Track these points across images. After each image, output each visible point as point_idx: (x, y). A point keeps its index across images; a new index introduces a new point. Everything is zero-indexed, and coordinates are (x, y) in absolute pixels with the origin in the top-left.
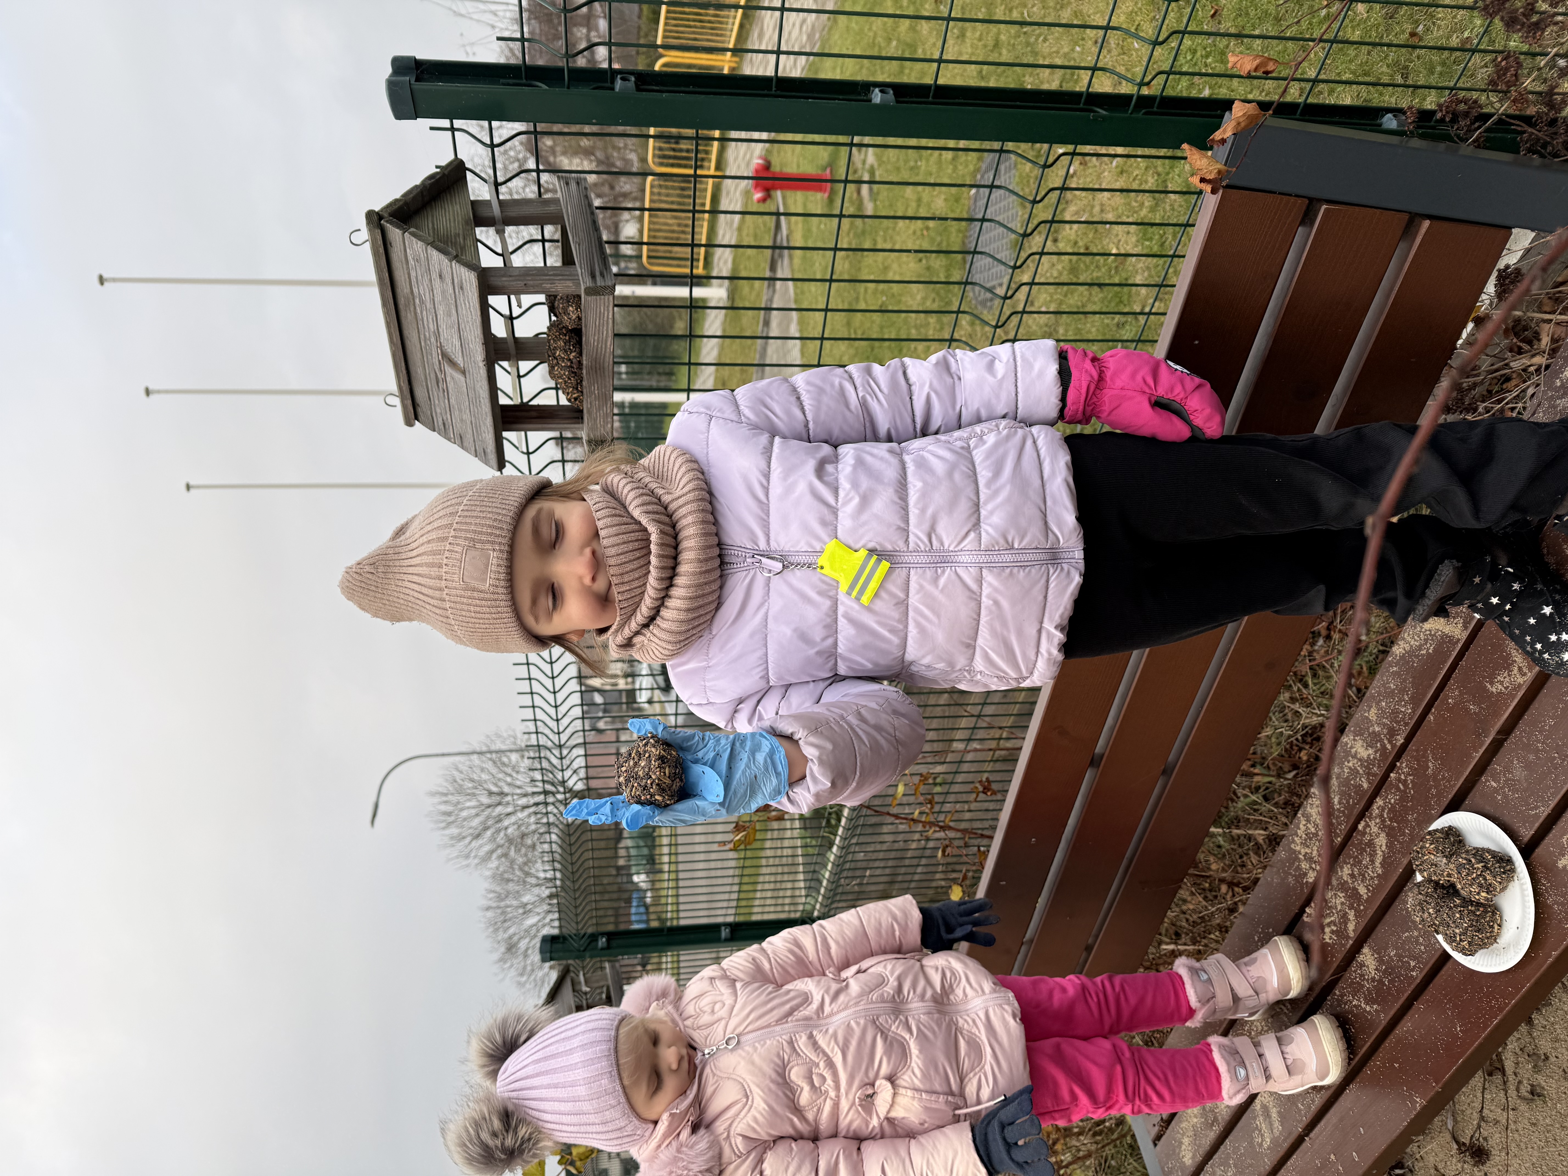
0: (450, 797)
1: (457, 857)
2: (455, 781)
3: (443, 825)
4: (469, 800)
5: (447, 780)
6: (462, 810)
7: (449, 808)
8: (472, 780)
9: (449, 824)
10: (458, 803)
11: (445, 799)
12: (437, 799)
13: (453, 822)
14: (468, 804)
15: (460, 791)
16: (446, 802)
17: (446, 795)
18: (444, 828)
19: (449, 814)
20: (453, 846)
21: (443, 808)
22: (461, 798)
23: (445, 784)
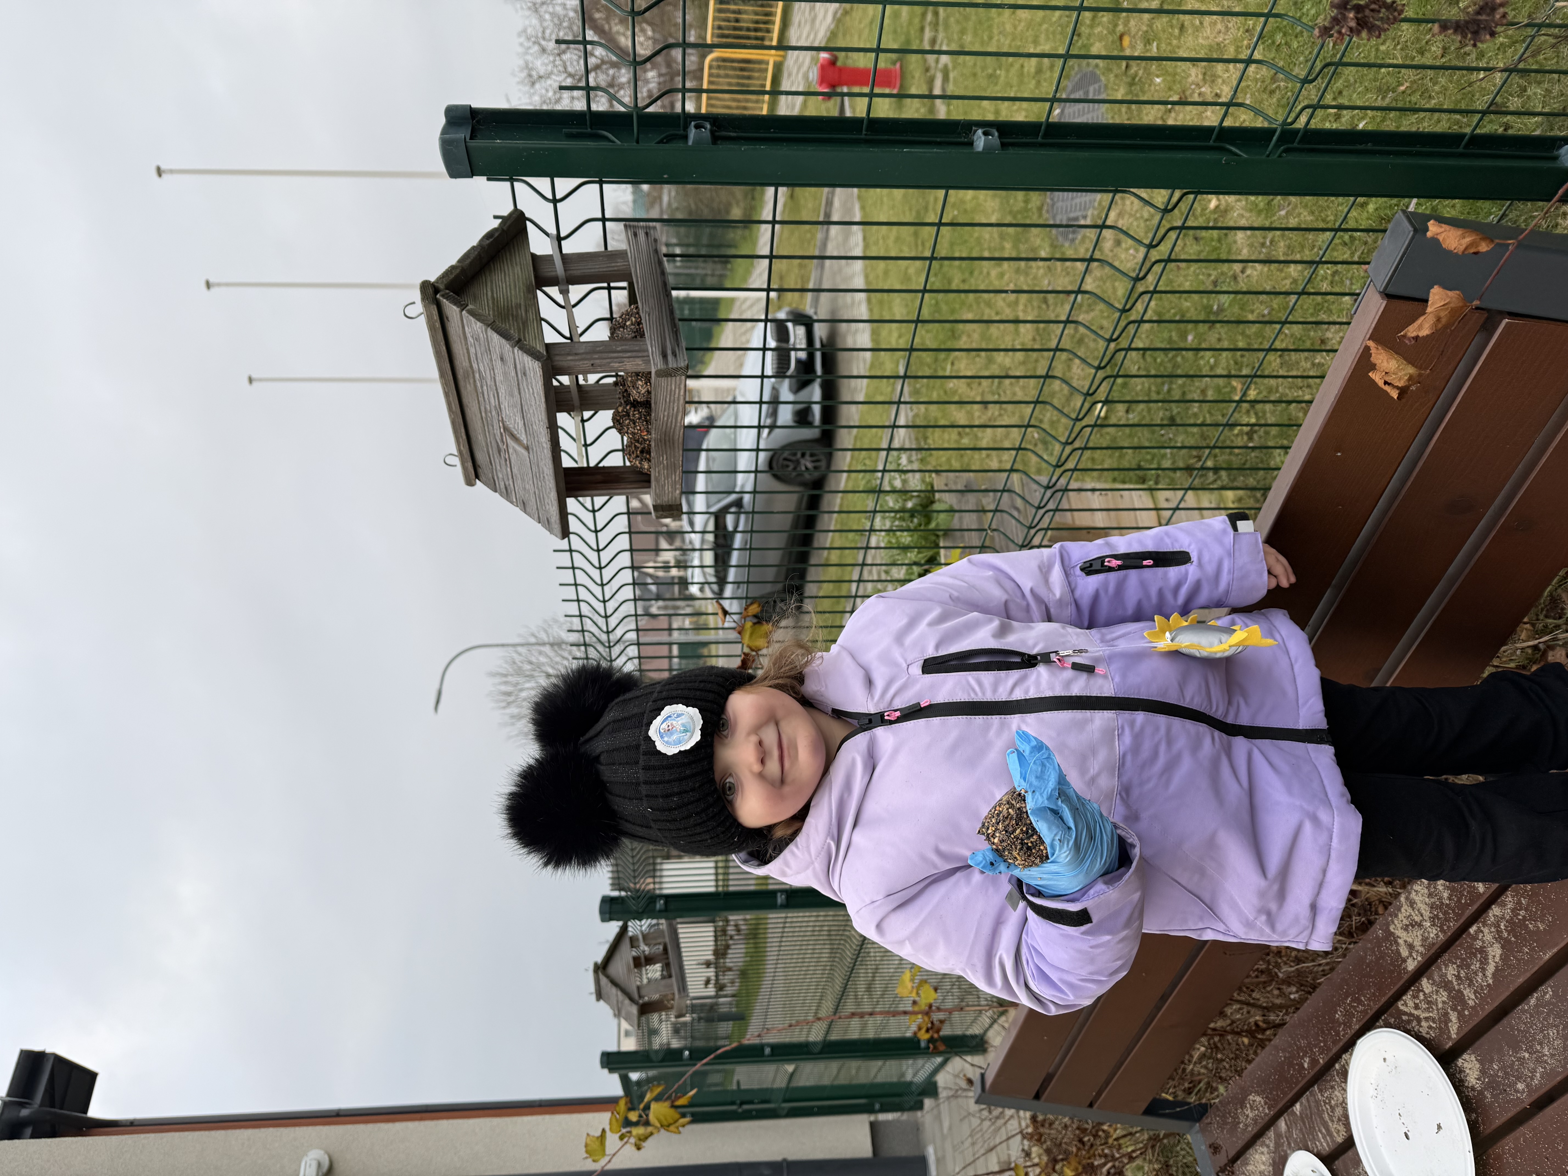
0: (510, 679)
1: (517, 735)
2: (514, 663)
3: (504, 704)
4: (529, 681)
5: (506, 662)
6: (521, 690)
7: (509, 689)
8: (531, 663)
9: (509, 704)
10: (517, 684)
11: (504, 679)
12: (498, 680)
13: (513, 702)
14: (528, 685)
15: (519, 672)
16: (506, 683)
17: (506, 676)
18: (504, 708)
19: (509, 694)
20: (513, 724)
21: (503, 688)
22: (521, 680)
23: (505, 665)
